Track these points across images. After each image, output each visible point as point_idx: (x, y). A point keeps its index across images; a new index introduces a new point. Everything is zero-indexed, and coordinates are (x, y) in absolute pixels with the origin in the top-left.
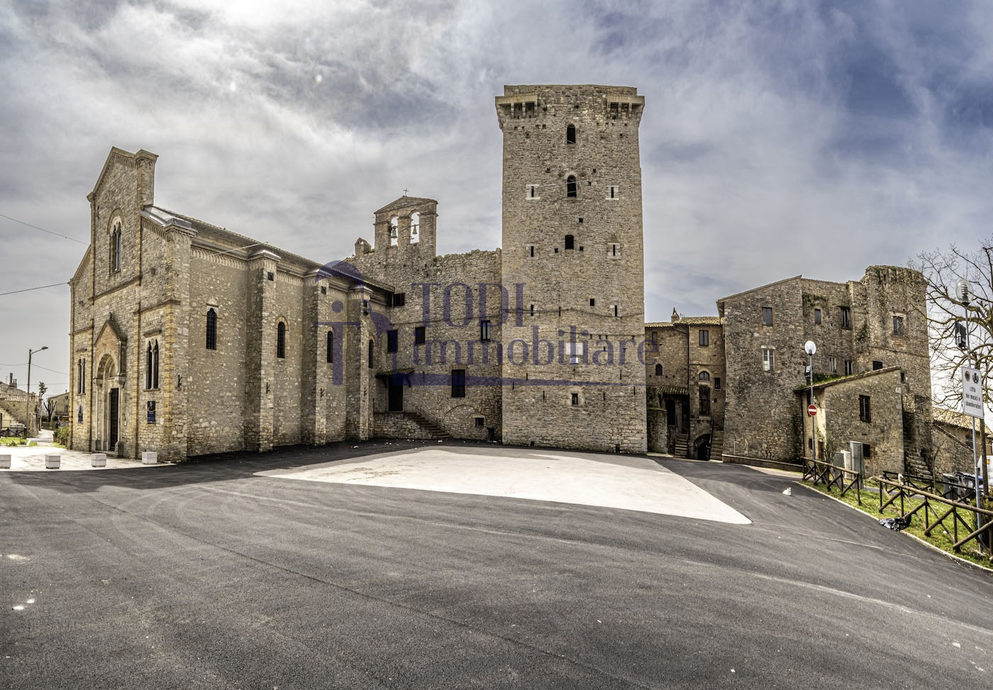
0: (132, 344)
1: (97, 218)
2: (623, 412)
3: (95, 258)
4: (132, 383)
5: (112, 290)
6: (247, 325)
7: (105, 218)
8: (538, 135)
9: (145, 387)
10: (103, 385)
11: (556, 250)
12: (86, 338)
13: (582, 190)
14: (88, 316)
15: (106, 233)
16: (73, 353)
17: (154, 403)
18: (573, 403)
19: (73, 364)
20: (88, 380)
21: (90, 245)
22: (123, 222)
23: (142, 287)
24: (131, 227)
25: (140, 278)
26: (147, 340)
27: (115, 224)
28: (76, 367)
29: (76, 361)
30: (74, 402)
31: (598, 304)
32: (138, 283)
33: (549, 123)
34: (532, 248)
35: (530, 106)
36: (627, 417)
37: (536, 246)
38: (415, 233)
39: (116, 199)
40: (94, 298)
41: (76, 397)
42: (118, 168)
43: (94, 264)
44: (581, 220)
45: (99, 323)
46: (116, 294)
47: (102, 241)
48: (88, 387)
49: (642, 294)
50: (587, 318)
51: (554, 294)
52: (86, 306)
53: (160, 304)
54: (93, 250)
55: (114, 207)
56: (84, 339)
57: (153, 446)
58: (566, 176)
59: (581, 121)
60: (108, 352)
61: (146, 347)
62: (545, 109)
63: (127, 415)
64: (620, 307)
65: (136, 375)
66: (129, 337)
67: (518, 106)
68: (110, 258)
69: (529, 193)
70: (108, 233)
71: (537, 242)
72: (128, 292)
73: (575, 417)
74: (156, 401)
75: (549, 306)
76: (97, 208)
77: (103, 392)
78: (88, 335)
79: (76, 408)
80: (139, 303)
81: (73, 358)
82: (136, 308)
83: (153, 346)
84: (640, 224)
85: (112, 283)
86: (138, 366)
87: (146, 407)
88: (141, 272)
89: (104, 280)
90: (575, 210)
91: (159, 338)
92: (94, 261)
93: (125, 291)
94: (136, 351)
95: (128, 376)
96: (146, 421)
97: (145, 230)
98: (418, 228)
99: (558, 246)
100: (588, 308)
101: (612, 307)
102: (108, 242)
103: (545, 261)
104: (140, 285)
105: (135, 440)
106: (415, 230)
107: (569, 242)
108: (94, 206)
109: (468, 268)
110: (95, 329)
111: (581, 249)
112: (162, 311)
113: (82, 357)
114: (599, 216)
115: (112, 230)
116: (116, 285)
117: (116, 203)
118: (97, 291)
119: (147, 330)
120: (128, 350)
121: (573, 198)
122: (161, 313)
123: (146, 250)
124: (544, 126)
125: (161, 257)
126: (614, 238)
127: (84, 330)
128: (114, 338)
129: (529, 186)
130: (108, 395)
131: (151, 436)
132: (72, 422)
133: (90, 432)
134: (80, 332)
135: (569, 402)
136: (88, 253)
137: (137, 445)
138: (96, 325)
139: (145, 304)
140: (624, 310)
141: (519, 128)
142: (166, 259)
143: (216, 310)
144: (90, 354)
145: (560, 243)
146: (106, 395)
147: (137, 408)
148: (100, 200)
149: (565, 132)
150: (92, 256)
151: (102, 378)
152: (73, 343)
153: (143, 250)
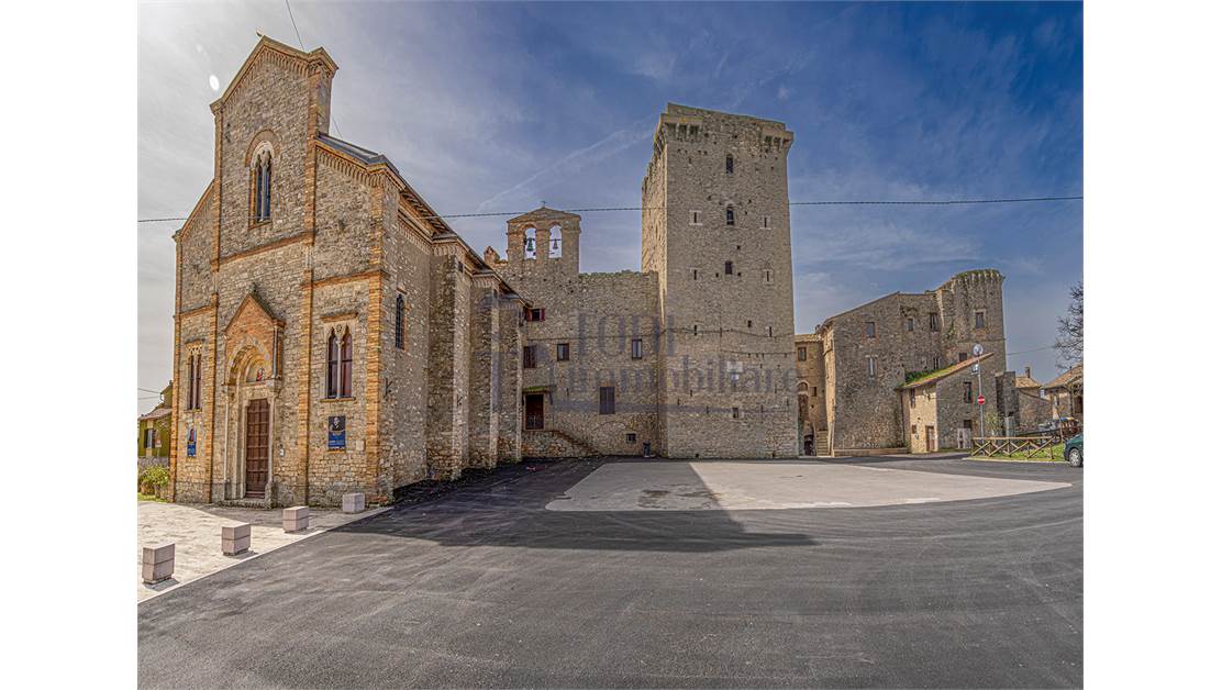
0: (296, 330)
1: (225, 141)
2: (778, 422)
3: (221, 200)
4: (295, 389)
5: (255, 249)
6: (431, 323)
7: (241, 141)
8: (700, 162)
9: (323, 396)
10: (237, 395)
11: (717, 275)
12: (203, 321)
13: (740, 219)
14: (207, 288)
15: (243, 165)
16: (178, 346)
17: (342, 419)
18: (734, 416)
19: (178, 363)
20: (205, 389)
21: (213, 181)
22: (277, 152)
23: (316, 248)
24: (293, 160)
25: (315, 233)
26: (327, 327)
27: (260, 152)
28: (185, 368)
29: (185, 359)
30: (181, 425)
31: (755, 325)
32: (311, 240)
33: (710, 150)
34: (695, 272)
35: (694, 129)
36: (782, 427)
37: (699, 270)
38: (555, 247)
39: (264, 116)
40: (219, 260)
41: (184, 416)
42: (269, 71)
43: (220, 209)
44: (739, 247)
45: (230, 300)
46: (261, 255)
47: (235, 176)
48: (205, 399)
49: (792, 316)
50: (745, 337)
51: (716, 316)
52: (203, 273)
53: (354, 275)
54: (218, 189)
55: (261, 127)
56: (202, 323)
57: (340, 484)
58: (726, 204)
59: (738, 151)
60: (251, 341)
61: (325, 336)
62: (707, 135)
63: (286, 439)
64: (774, 329)
65: (306, 378)
66: (289, 321)
67: (683, 128)
68: (250, 203)
69: (692, 219)
70: (247, 164)
71: (699, 266)
72: (286, 254)
73: (736, 429)
74: (348, 416)
75: (711, 327)
76: (225, 126)
77: (236, 406)
78: (207, 318)
79: (184, 432)
80: (312, 271)
81: (178, 354)
82: (303, 276)
83: (339, 336)
84: (789, 251)
85: (254, 239)
86: (310, 364)
87: (326, 426)
88: (314, 224)
89: (238, 233)
90: (734, 238)
91: (353, 323)
92: (221, 206)
93: (280, 252)
94: (305, 341)
95: (287, 380)
96: (325, 448)
97: (322, 166)
98: (559, 243)
99: (719, 271)
100: (747, 329)
101: (767, 328)
102: (247, 178)
103: (707, 285)
104: (313, 244)
105: (303, 477)
106: (555, 244)
107: (729, 268)
108: (220, 122)
109: (618, 288)
110: (220, 309)
111: (739, 274)
112: (358, 285)
113: (196, 353)
114: (755, 244)
115: (254, 161)
116: (263, 242)
117: (264, 121)
118: (225, 251)
119: (326, 311)
120: (287, 341)
121: (730, 226)
122: (358, 288)
123: (324, 196)
124: (706, 153)
125: (356, 208)
126: (767, 265)
127: (201, 309)
128: (264, 322)
129: (693, 211)
130: (243, 410)
131: (335, 468)
132: (176, 456)
133: (211, 470)
134: (192, 312)
135: (731, 416)
136: (210, 191)
137: (308, 484)
138: (223, 302)
139: (323, 272)
140: (777, 330)
141: (682, 152)
142: (365, 211)
143: (405, 297)
144: (212, 346)
145: (721, 269)
146: (240, 411)
147: (308, 429)
148: (232, 114)
149: (725, 161)
150: (216, 198)
151: (235, 384)
152: (178, 331)
153: (319, 194)
